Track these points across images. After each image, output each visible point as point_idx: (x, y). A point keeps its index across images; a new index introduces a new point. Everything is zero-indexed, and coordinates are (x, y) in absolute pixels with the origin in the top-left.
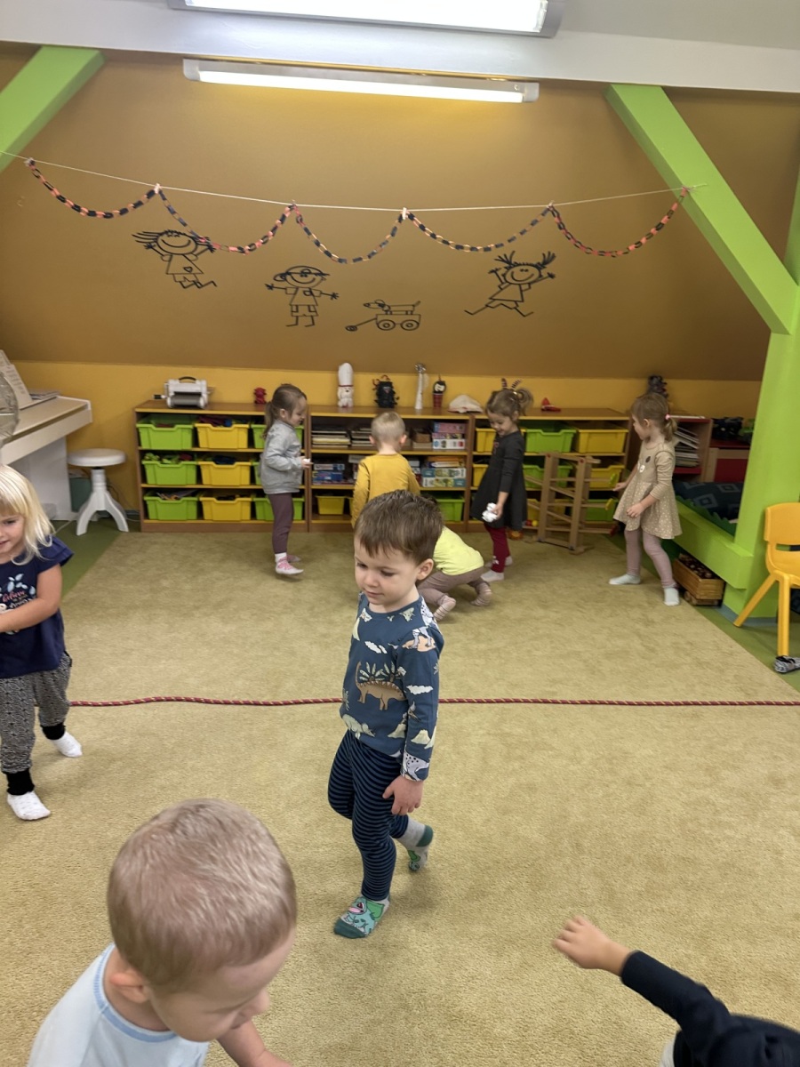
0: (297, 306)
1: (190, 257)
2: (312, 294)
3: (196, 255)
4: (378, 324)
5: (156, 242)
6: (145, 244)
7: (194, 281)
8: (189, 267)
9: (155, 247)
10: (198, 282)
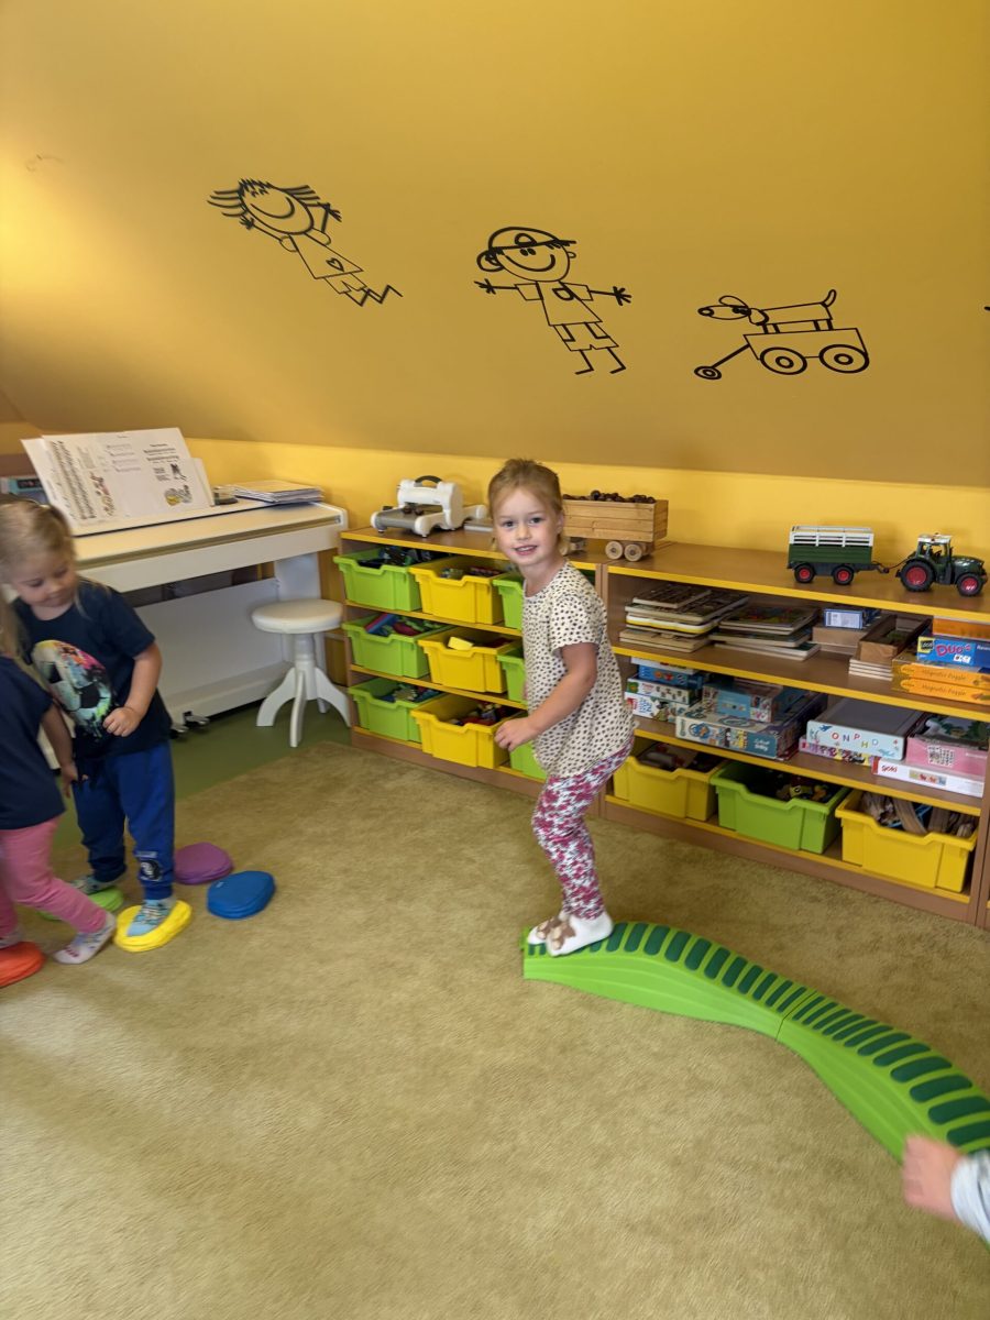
0: (564, 326)
1: (318, 236)
2: (573, 296)
3: (323, 232)
4: (762, 359)
5: (247, 210)
6: (238, 219)
7: (362, 289)
8: (333, 260)
9: (257, 223)
10: (370, 290)
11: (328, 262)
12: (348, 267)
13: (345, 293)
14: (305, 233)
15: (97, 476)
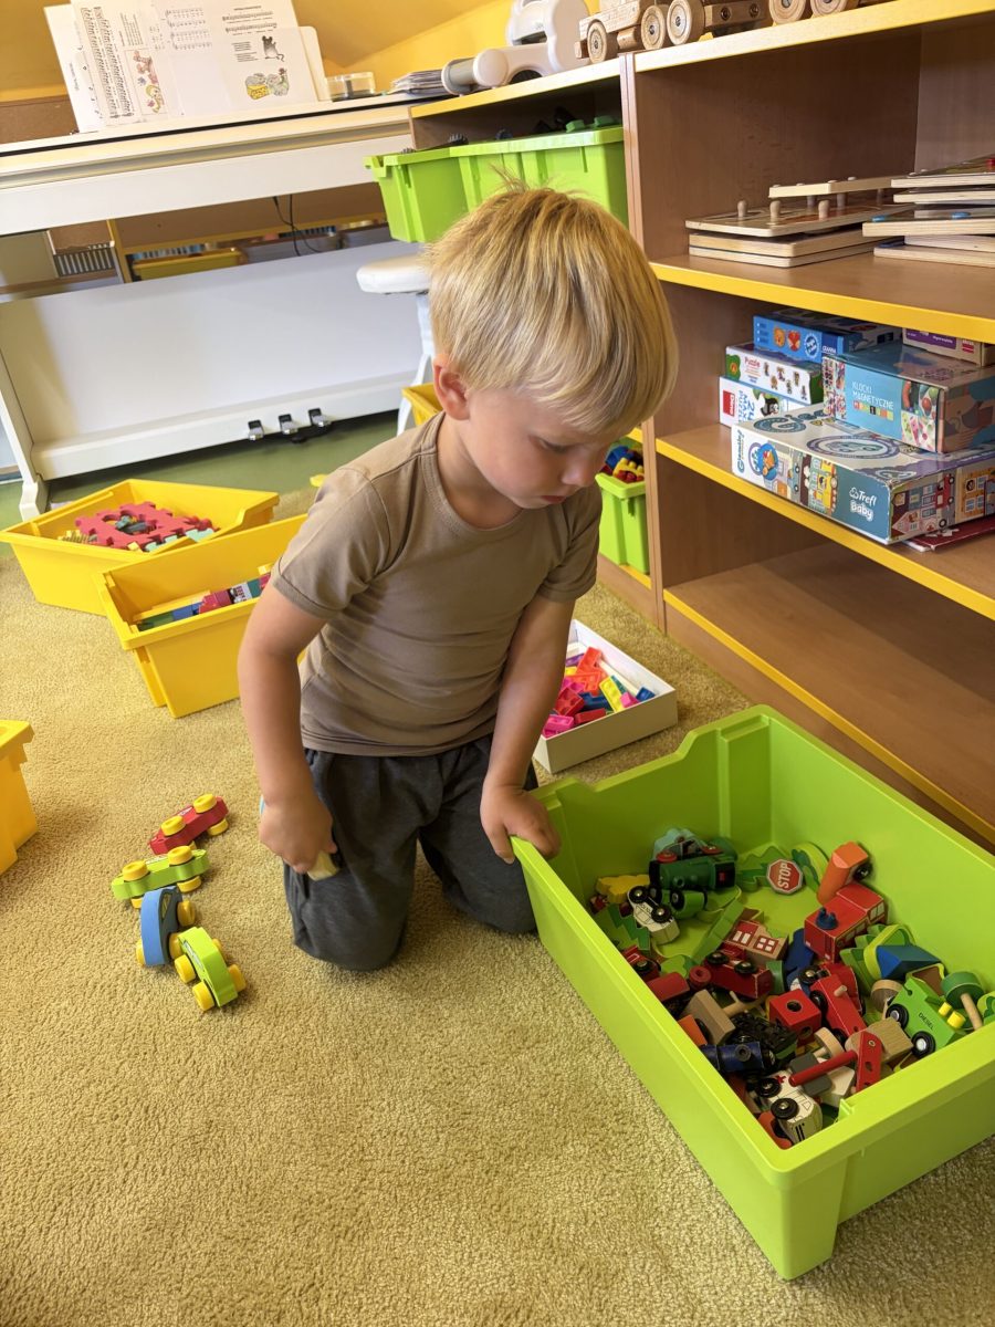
15: (143, 55)
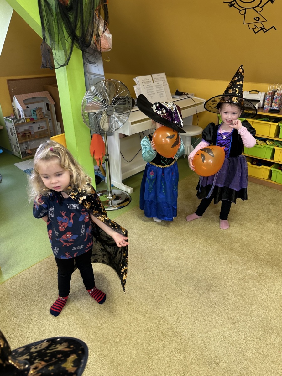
1: (258, 9)
3: (261, 7)
5: (235, 0)
6: (229, 4)
7: (261, 28)
8: (257, 18)
9: (236, 5)
10: (264, 28)
11: (254, 18)
12: (261, 19)
13: (253, 29)
14: (253, 8)
